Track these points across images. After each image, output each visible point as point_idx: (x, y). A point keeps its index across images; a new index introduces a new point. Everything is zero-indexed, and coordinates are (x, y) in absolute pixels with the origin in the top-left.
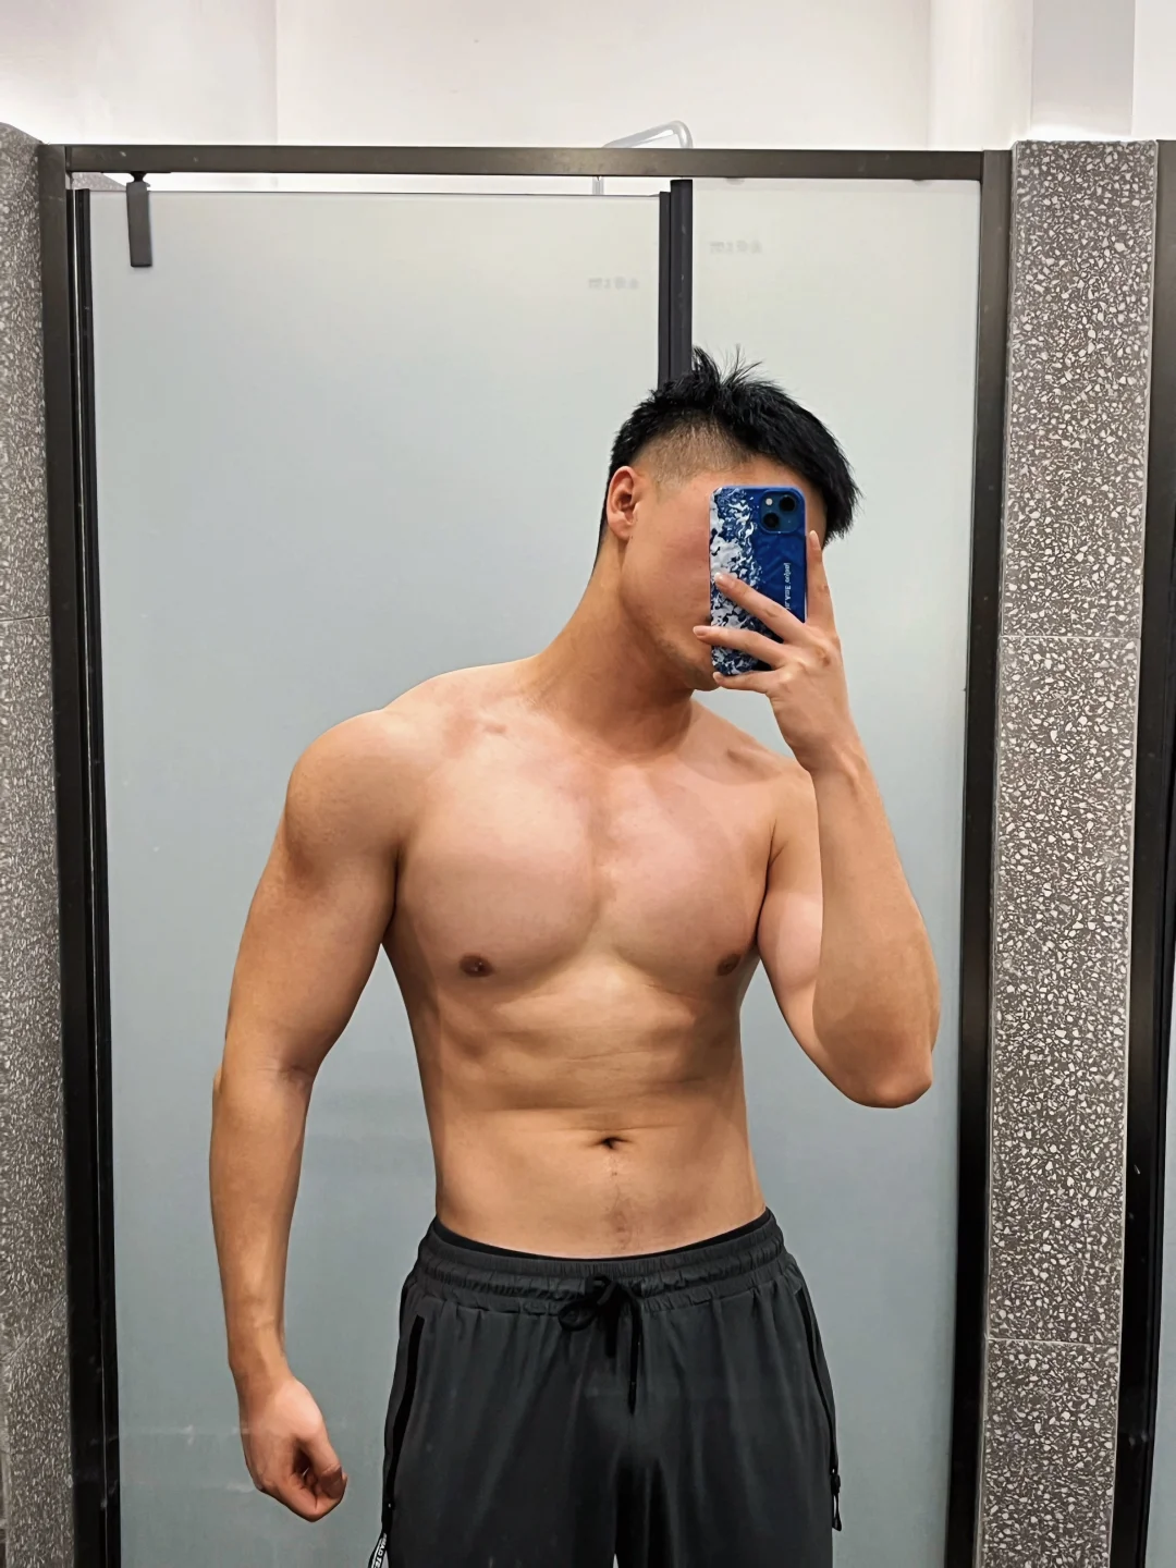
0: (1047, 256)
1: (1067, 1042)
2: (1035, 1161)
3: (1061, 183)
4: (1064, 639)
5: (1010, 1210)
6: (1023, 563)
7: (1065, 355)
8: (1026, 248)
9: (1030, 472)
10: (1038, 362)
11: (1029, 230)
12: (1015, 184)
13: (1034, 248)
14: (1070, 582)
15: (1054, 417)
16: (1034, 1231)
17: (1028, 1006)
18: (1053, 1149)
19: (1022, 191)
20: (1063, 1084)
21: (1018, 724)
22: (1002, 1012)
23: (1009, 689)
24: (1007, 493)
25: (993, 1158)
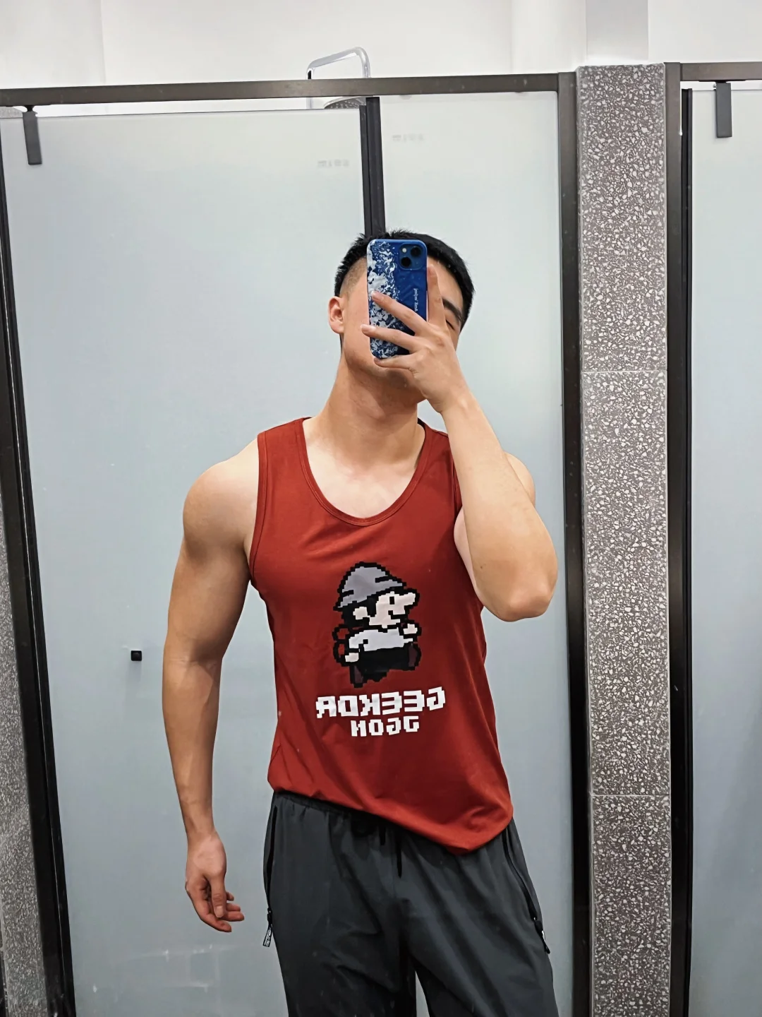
0: (601, 137)
1: (632, 614)
2: (615, 687)
3: (607, 92)
4: (621, 373)
5: (601, 718)
6: (594, 327)
7: (614, 199)
8: (588, 133)
9: (596, 270)
10: (598, 204)
11: (589, 121)
12: (579, 94)
13: (592, 133)
14: (623, 338)
15: (609, 236)
16: (616, 729)
17: (608, 594)
18: (626, 679)
19: (584, 98)
20: (630, 640)
21: (595, 426)
22: (592, 599)
23: (589, 404)
24: (582, 285)
25: (590, 687)
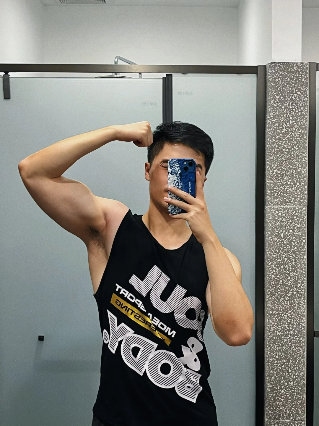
0: (278, 96)
1: (288, 328)
2: (279, 365)
3: (281, 75)
4: (285, 207)
5: (272, 380)
6: (272, 185)
7: (283, 124)
8: (271, 93)
9: (273, 158)
10: (275, 126)
11: (272, 88)
12: (267, 75)
13: (273, 93)
14: (286, 190)
15: (280, 142)
16: (279, 386)
17: (276, 318)
18: (285, 361)
19: (269, 77)
20: (287, 341)
21: (272, 232)
22: (268, 320)
23: (268, 221)
24: (267, 165)
25: (266, 364)
